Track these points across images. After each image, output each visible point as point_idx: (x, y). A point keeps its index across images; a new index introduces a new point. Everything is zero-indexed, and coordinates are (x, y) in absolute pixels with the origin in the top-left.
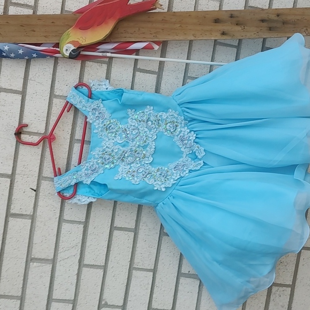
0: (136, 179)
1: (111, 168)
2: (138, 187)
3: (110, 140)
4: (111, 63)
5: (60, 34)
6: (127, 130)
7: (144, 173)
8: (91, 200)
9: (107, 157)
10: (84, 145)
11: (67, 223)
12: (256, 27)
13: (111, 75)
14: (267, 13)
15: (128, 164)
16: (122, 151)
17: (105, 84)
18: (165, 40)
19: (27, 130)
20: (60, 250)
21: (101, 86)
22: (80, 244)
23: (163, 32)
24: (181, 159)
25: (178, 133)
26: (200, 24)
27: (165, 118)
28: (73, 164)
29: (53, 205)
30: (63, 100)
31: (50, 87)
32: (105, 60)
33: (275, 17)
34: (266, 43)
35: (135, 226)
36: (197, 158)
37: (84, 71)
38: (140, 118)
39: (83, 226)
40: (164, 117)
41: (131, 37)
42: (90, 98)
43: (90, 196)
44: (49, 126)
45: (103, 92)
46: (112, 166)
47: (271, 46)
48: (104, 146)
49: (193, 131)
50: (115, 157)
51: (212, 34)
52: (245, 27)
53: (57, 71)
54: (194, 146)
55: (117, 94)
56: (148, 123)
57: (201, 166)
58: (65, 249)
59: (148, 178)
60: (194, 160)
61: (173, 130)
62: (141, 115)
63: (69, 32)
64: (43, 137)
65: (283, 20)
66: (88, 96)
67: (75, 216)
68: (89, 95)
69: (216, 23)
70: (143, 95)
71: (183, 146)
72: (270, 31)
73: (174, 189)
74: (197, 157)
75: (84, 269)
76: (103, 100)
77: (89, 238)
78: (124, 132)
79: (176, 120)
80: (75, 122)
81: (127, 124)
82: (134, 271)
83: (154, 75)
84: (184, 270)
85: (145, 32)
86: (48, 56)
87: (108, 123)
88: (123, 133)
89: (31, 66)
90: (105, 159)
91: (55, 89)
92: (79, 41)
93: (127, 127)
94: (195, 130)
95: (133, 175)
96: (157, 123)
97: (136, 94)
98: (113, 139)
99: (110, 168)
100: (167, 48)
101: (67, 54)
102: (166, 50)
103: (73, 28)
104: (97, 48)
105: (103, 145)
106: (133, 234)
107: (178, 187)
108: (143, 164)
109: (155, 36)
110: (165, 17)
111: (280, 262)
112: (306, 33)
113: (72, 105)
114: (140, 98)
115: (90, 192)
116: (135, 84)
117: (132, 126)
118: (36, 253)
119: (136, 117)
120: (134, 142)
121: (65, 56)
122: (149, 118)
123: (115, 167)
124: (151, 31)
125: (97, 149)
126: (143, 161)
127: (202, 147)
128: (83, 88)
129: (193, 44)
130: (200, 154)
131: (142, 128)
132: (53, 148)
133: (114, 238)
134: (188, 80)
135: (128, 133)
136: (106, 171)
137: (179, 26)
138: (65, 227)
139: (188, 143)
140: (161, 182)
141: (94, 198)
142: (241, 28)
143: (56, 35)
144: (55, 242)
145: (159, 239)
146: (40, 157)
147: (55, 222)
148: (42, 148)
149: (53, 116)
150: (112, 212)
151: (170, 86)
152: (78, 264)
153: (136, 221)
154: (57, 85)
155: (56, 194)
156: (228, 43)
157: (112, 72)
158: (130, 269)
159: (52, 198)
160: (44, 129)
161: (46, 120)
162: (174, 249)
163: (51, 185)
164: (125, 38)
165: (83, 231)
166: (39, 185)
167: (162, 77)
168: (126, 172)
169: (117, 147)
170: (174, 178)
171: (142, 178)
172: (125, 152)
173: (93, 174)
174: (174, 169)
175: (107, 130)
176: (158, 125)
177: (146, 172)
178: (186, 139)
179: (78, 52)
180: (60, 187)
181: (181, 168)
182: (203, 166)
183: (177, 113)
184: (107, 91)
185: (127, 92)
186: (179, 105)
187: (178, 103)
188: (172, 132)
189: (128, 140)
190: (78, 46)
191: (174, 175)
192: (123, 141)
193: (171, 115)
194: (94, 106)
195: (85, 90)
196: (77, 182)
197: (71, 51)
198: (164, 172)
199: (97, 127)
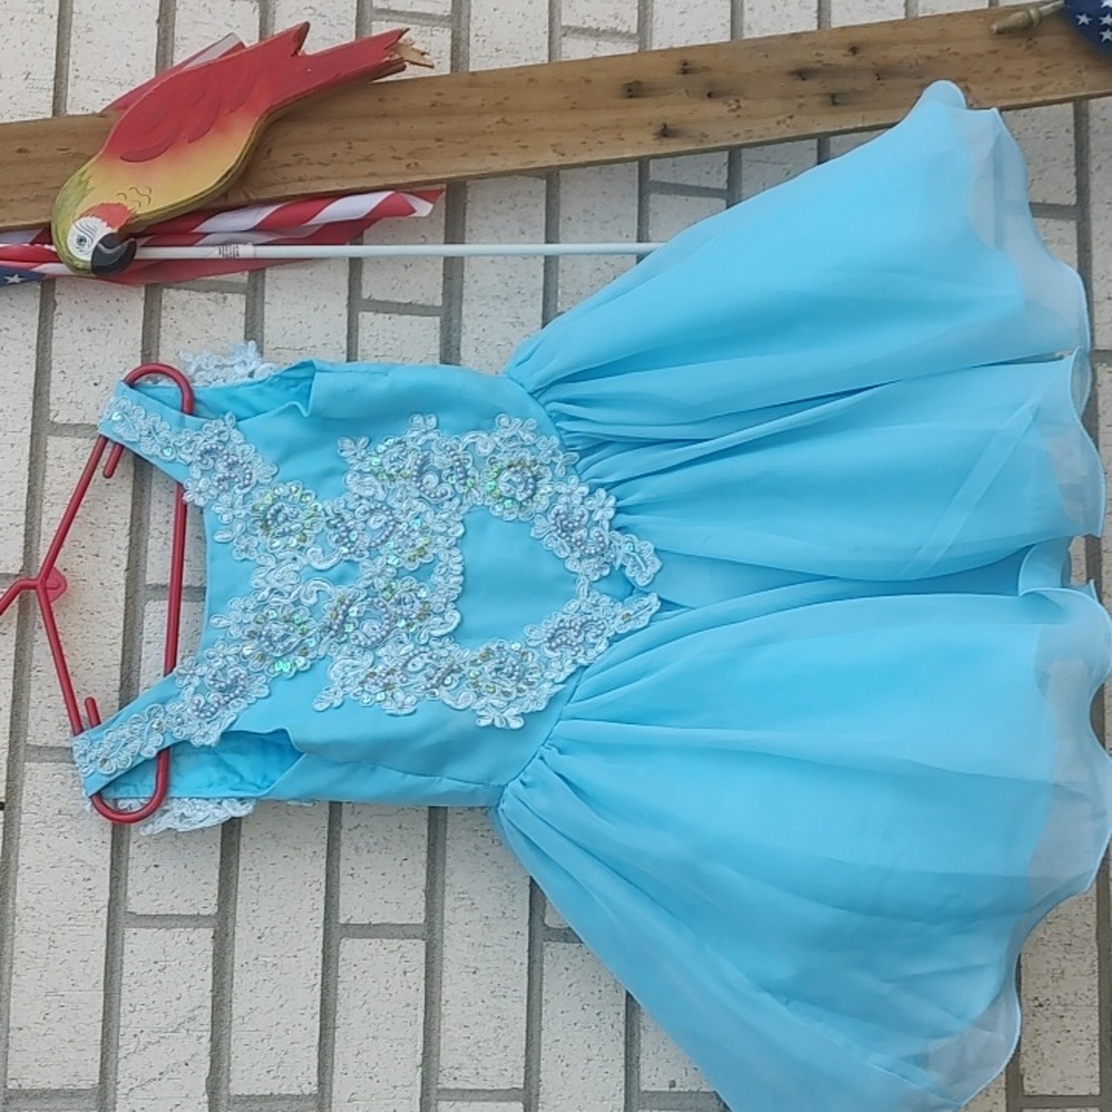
0: (399, 695)
1: (297, 672)
2: (410, 725)
3: (284, 563)
4: (260, 290)
5: (52, 189)
6: (347, 516)
7: (430, 671)
8: (230, 810)
9: (278, 629)
10: (183, 604)
11: (141, 926)
12: (782, 97)
13: (266, 331)
14: (813, 44)
15: (366, 648)
16: (336, 598)
17: (244, 362)
18: (454, 175)
20: (126, 1044)
21: (230, 369)
22: (208, 1012)
23: (440, 147)
24: (573, 605)
25: (545, 502)
26: (573, 108)
27: (488, 451)
28: (146, 683)
29: (77, 860)
31: (32, 396)
32: (235, 280)
33: (845, 56)
35: (423, 915)
36: (634, 590)
37: (160, 327)
38: (393, 467)
39: (210, 932)
40: (482, 450)
41: (320, 178)
42: (191, 414)
43: (226, 795)
44: (38, 545)
45: (238, 387)
46: (301, 661)
48: (264, 589)
49: (602, 486)
50: (308, 626)
51: (622, 139)
52: (743, 104)
53: (55, 336)
54: (615, 543)
56: (425, 481)
57: (653, 611)
58: (143, 1038)
59: (450, 688)
60: (622, 601)
61: (525, 496)
62: (395, 455)
63: (84, 173)
64: (20, 584)
65: (874, 63)
66: (179, 408)
67: (175, 894)
68: (186, 406)
69: (631, 97)
70: (390, 375)
71: (573, 551)
72: (833, 108)
73: (559, 720)
74: (632, 588)
76: (239, 419)
77: (241, 982)
78: (336, 527)
79: (532, 454)
80: (140, 519)
81: (342, 493)
83: (430, 318)
84: (652, 1078)
85: (372, 155)
86: (12, 276)
87: (269, 498)
88: (331, 532)
90: (269, 637)
91: (51, 400)
92: (125, 203)
93: (343, 505)
94: (608, 480)
95: (386, 686)
96: (461, 476)
97: (366, 372)
98: (295, 559)
99: (294, 670)
100: (467, 216)
101: (84, 256)
102: (464, 224)
103: (98, 159)
104: (197, 230)
105: (257, 585)
106: (421, 945)
107: (571, 708)
108: (424, 642)
109: (412, 166)
110: (440, 94)
111: (1037, 1003)
113: (121, 449)
114: (381, 385)
115: (224, 779)
117: (364, 501)
118: (23, 1069)
119: (376, 460)
120: (380, 560)
121: (76, 263)
122: (425, 461)
123: (311, 665)
124: (394, 150)
125: (238, 603)
126: (425, 631)
127: (644, 543)
128: (160, 384)
129: (562, 196)
130: (640, 568)
132: (59, 630)
133: (346, 974)
135: (351, 527)
136: (281, 685)
137: (498, 122)
138: (139, 944)
139: (588, 536)
140: (504, 698)
141: (241, 800)
142: (726, 108)
143: (37, 196)
144: (101, 1015)
145: (530, 957)
146: (12, 668)
147: (93, 927)
148: (14, 631)
149: (53, 504)
150: (324, 867)
151: (495, 352)
152: (206, 1097)
153: (425, 891)
154: (57, 386)
155: (88, 806)
156: (691, 183)
157: (266, 321)
158: (426, 1098)
159: (73, 831)
160: (21, 555)
161: (23, 521)
162: (597, 992)
163: (66, 777)
164: (301, 183)
165: (211, 953)
166: (18, 783)
167: (460, 324)
168: (358, 680)
169: (315, 585)
170: (554, 675)
171: (426, 689)
172: (347, 602)
173: (229, 705)
174: (548, 644)
175: (266, 527)
176: (462, 482)
177: (439, 669)
178: (579, 521)
179: (126, 244)
180: (101, 770)
181: (577, 637)
182: (657, 612)
183: (532, 425)
184: (251, 384)
185: (328, 368)
186: (534, 394)
187: (531, 388)
188: (521, 503)
189: (355, 552)
190: (123, 223)
191: (553, 664)
192: (334, 560)
193: (510, 439)
194: (205, 441)
195: (167, 387)
196: (167, 744)
197: (96, 241)
198: (510, 658)
199: (225, 518)
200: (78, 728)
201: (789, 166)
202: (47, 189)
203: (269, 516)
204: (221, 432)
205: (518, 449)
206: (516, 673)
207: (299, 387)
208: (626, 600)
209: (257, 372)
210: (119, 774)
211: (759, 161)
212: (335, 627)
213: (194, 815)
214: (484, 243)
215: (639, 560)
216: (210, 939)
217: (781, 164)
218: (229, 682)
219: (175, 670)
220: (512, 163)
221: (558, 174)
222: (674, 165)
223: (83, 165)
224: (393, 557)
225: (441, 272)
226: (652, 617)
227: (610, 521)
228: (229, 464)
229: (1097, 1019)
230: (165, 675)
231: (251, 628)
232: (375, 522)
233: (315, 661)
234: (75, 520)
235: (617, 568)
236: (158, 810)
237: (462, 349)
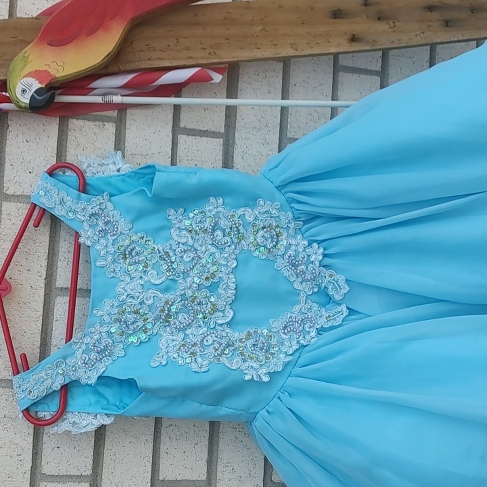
0: (199, 360)
1: (141, 342)
2: (206, 378)
3: (135, 279)
4: (123, 120)
5: (7, 60)
6: (171, 254)
7: (216, 345)
8: (102, 421)
9: (131, 317)
10: (77, 298)
11: (49, 482)
12: (419, 21)
13: (126, 144)
16: (163, 300)
17: (114, 163)
18: (235, 59)
21: (106, 166)
24: (297, 308)
26: (303, 23)
27: (252, 219)
28: (55, 343)
29: (14, 444)
30: (25, 204)
32: (110, 115)
35: (206, 475)
36: (331, 301)
37: (67, 140)
38: (198, 226)
39: (87, 485)
42: (84, 193)
43: (99, 411)
45: (111, 177)
46: (143, 337)
49: (315, 241)
50: (148, 316)
51: (330, 42)
52: (397, 24)
53: (7, 144)
54: (322, 274)
55: (142, 180)
56: (215, 235)
57: (344, 316)
59: (228, 356)
60: (324, 307)
61: (271, 245)
62: (199, 219)
63: (26, 52)
65: (470, 4)
67: (68, 463)
68: (81, 188)
69: (336, 18)
70: (198, 175)
71: (297, 277)
72: (447, 28)
73: (289, 376)
74: (330, 299)
76: (111, 195)
78: (165, 260)
79: (276, 222)
80: (53, 250)
81: (169, 240)
83: (218, 139)
85: (190, 46)
87: (127, 242)
88: (162, 262)
90: (125, 322)
91: (5, 181)
92: (50, 71)
93: (169, 247)
95: (192, 353)
96: (236, 233)
97: (184, 172)
98: (141, 277)
99: (139, 341)
100: (239, 82)
101: (25, 100)
102: (238, 87)
103: (34, 44)
104: (89, 86)
105: (119, 292)
107: (297, 370)
108: (212, 327)
109: (212, 53)
110: (229, 13)
113: (44, 211)
114: (193, 180)
115: (97, 402)
116: (178, 161)
117: (181, 245)
119: (187, 223)
120: (189, 279)
121: (20, 104)
122: (216, 224)
123: (149, 339)
124: (202, 44)
125: (108, 302)
126: (213, 320)
127: (339, 275)
128: (67, 174)
129: (292, 73)
130: (337, 290)
131: (204, 248)
132: (6, 313)
135: (173, 261)
136: (131, 350)
137: (261, 30)
139: (307, 269)
140: (258, 363)
142: (387, 27)
147: (22, 482)
150: (152, 447)
151: (253, 159)
153: (207, 462)
154: (8, 173)
155: (21, 415)
156: (361, 67)
157: (126, 138)
159: (12, 427)
163: (8, 396)
164: (149, 61)
167: (234, 143)
168: (175, 349)
169: (151, 293)
170: (286, 350)
171: (215, 356)
172: (170, 303)
173: (102, 361)
174: (283, 331)
175: (125, 258)
176: (237, 236)
177: (222, 344)
178: (301, 261)
179: (49, 94)
180: (28, 397)
181: (299, 327)
182: (347, 316)
183: (277, 206)
184: (119, 176)
185: (163, 169)
186: (279, 188)
187: (277, 184)
188: (269, 249)
189: (175, 275)
190: (48, 82)
191: (285, 343)
192: (163, 278)
193: (264, 213)
194: (92, 208)
195: (71, 176)
196: (67, 382)
197: (32, 92)
198: (262, 338)
199: (102, 253)
200: (16, 372)
201: (415, 59)
202: (5, 60)
203: (127, 253)
204: (101, 203)
206: (265, 348)
207: (145, 179)
208: (327, 306)
209: (122, 169)
210: (38, 399)
211: (399, 56)
212: (163, 317)
213: (81, 423)
214: (248, 98)
215: (336, 285)
217: (411, 58)
218: (102, 348)
219: (72, 340)
220: (268, 53)
221: (289, 60)
222: (352, 57)
223: (25, 47)
225: (225, 113)
226: (343, 319)
227: (320, 262)
228: (105, 222)
230: (66, 343)
232: (186, 258)
233: (150, 337)
234: (17, 250)
236: (61, 419)
237: (234, 157)
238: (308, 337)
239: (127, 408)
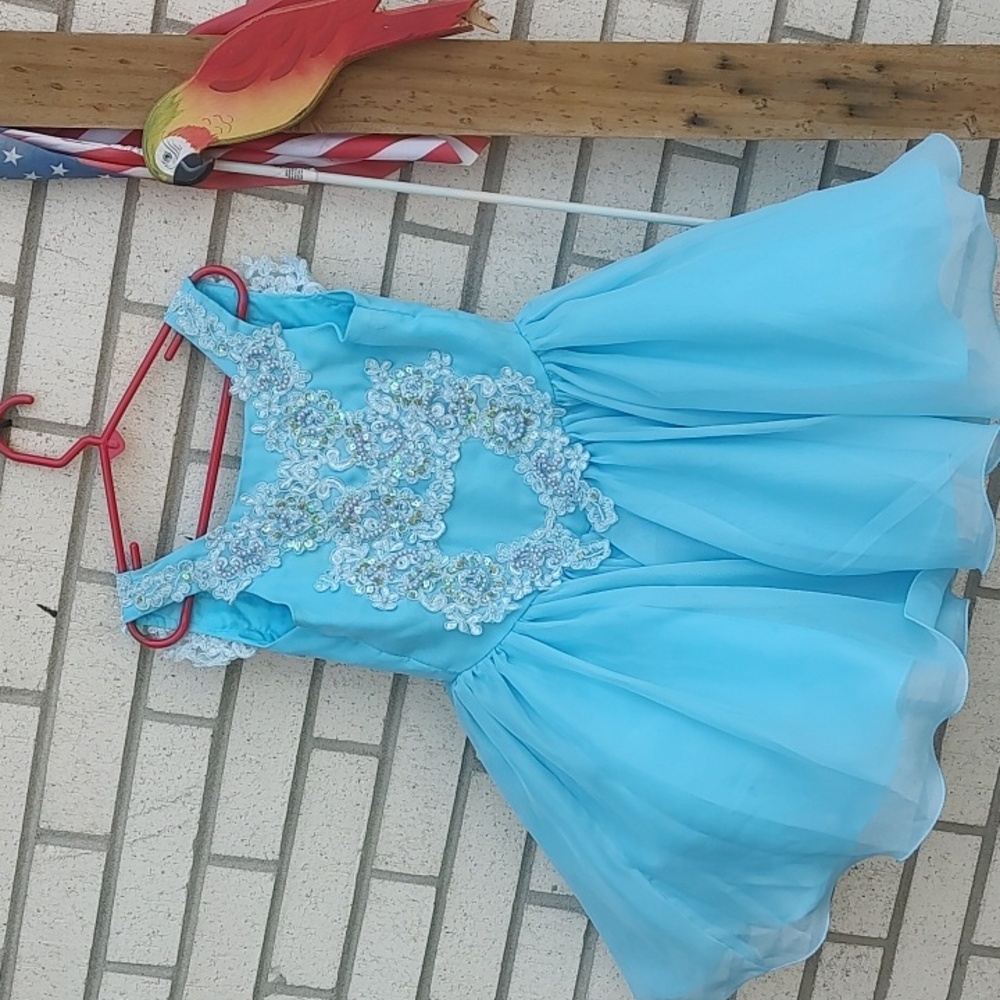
0: (385, 591)
1: (306, 551)
2: (391, 620)
3: (307, 459)
4: (316, 202)
6: (364, 427)
7: (413, 573)
8: (238, 652)
9: (295, 514)
10: (220, 469)
11: (156, 720)
12: (805, 102)
13: (318, 241)
14: (844, 57)
15: (364, 540)
16: (344, 496)
17: (295, 274)
18: (500, 134)
19: (30, 416)
20: (135, 806)
21: (282, 278)
22: (201, 791)
24: (539, 532)
25: (530, 445)
26: (617, 87)
27: (489, 393)
28: (182, 530)
29: (111, 663)
30: (155, 320)
31: (111, 275)
32: (297, 192)
33: (871, 72)
34: (839, 152)
35: (381, 738)
36: (591, 530)
37: (226, 226)
38: (409, 392)
39: (210, 732)
40: (486, 392)
41: (383, 121)
42: (244, 320)
43: (235, 638)
44: (105, 404)
45: (287, 298)
46: (309, 544)
47: (852, 163)
48: (287, 479)
49: (580, 441)
50: (320, 515)
51: (655, 121)
52: (768, 104)
53: (136, 223)
54: (583, 490)
55: (334, 308)
56: (433, 410)
57: (603, 558)
58: (149, 805)
59: (427, 591)
60: (580, 537)
61: (515, 437)
62: (411, 382)
63: (175, 96)
64: (85, 440)
65: (894, 82)
66: (235, 312)
67: (186, 699)
68: (240, 309)
69: (671, 83)
70: (417, 317)
71: (547, 488)
72: (849, 119)
73: (511, 631)
74: (590, 528)
75: (210, 869)
76: (285, 326)
77: (230, 772)
78: (353, 436)
79: (527, 403)
80: (191, 392)
81: (363, 407)
82: (374, 882)
83: (461, 247)
84: (540, 881)
85: (432, 106)
86: (105, 174)
87: (301, 402)
88: (349, 439)
89: (47, 202)
90: (286, 520)
91: (127, 280)
92: (209, 128)
93: (362, 417)
94: (586, 438)
95: (376, 580)
96: (464, 411)
97: (397, 313)
98: (316, 458)
99: (303, 549)
100: (508, 157)
101: (169, 170)
102: (504, 163)
103: (190, 85)
104: (269, 151)
105: (282, 474)
106: (375, 761)
107: (524, 625)
108: (412, 542)
109: (466, 121)
110: (500, 58)
112: (969, 130)
113: (181, 339)
114: (408, 327)
115: (235, 625)
116: (394, 275)
117: (380, 417)
118: (53, 815)
119: (394, 387)
120: (386, 471)
121: (160, 175)
122: (436, 394)
123: (318, 547)
124: (451, 103)
125: (263, 487)
126: (414, 534)
127: (606, 498)
128: (222, 283)
130: (599, 517)
131: (413, 426)
132: (114, 478)
133: (312, 778)
134: (573, 268)
135: (366, 439)
136: (290, 560)
137: (548, 91)
138: (152, 733)
139: (562, 478)
140: (470, 607)
141: (248, 647)
142: (754, 106)
143: (133, 105)
144: (117, 783)
145: (459, 781)
146: (73, 504)
147: (118, 716)
148: (78, 475)
149: (119, 371)
150: (307, 692)
151: (513, 283)
152: (192, 853)
153: (385, 721)
154: (134, 269)
155: (124, 628)
156: (710, 149)
157: (318, 231)
158: (362, 874)
159: (110, 641)
160: (89, 412)
161: (94, 383)
162: (508, 815)
163: (109, 597)
164: (365, 124)
165: (209, 748)
166: (70, 596)
167: (486, 254)
168: (353, 568)
169: (329, 483)
170: (513, 592)
171: (408, 589)
172: (354, 501)
173: (247, 570)
174: (513, 563)
175: (295, 425)
176: (465, 416)
177: (421, 571)
178: (556, 466)
179: (205, 164)
180: (137, 605)
181: (537, 561)
182: (607, 558)
183: (530, 381)
184: (299, 297)
185: (366, 303)
186: (538, 353)
187: (535, 347)
188: (511, 442)
189: (366, 460)
190: (205, 146)
191: (514, 582)
192: (348, 464)
193: (510, 388)
194: (254, 345)
195: (226, 289)
196: (193, 592)
197: (180, 159)
198: (481, 570)
199: (262, 414)
200: (123, 568)
202: (142, 99)
204: (268, 339)
205: (516, 397)
206: (483, 585)
207: (338, 307)
208: (583, 537)
209: (305, 288)
210: (151, 611)
212: (342, 520)
213: (208, 651)
215: (600, 510)
216: (209, 736)
218: (249, 552)
219: (206, 535)
224: (397, 471)
226: (601, 562)
227: (582, 472)
228: (271, 368)
229: (898, 883)
230: (197, 536)
231: (274, 510)
232: (385, 438)
233: (321, 545)
235: (581, 509)
236: (181, 640)
237: (484, 277)
238: (548, 578)
239: (277, 640)
